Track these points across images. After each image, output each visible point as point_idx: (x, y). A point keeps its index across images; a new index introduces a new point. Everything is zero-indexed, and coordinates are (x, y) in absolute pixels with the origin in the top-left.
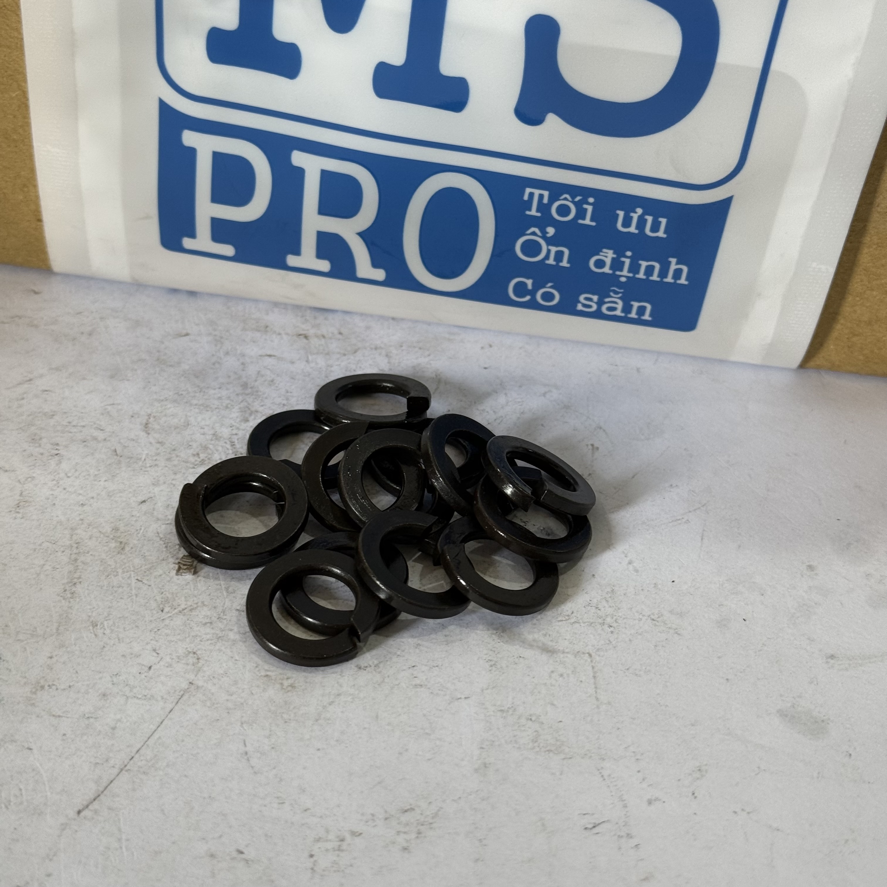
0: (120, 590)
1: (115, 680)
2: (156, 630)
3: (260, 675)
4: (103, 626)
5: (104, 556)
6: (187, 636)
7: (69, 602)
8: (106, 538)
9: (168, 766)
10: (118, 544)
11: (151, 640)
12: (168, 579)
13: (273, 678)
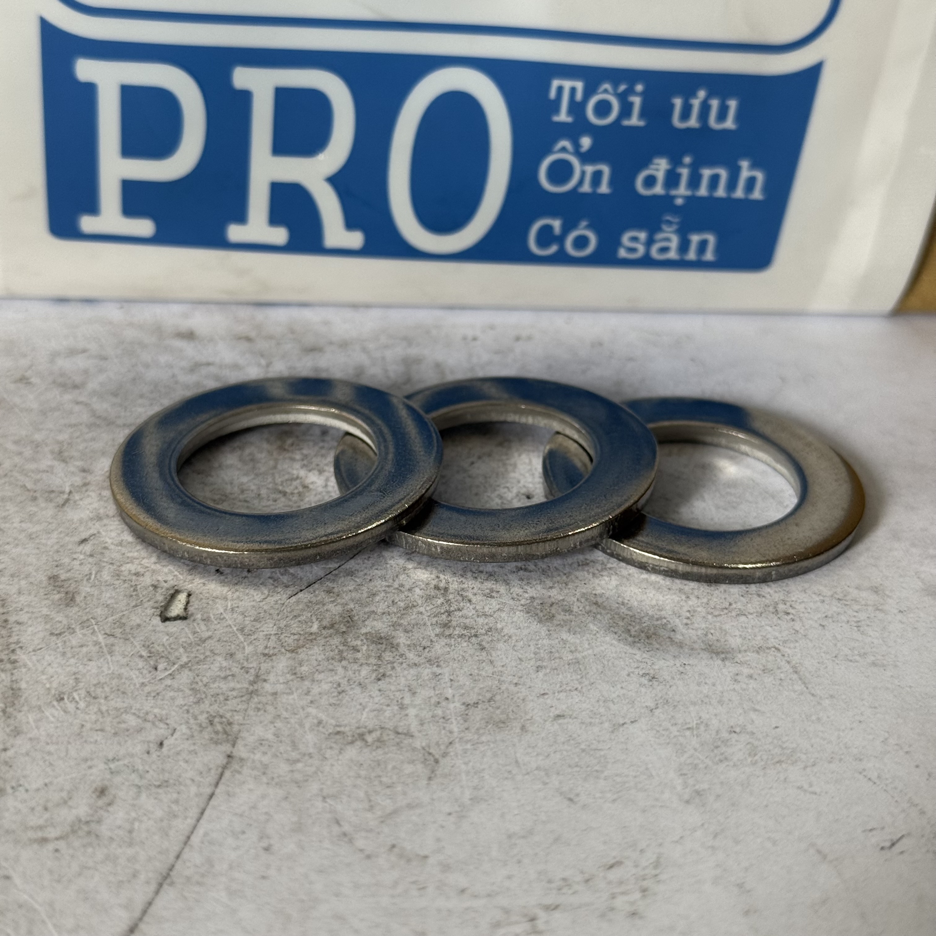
0: (84, 649)
1: (112, 766)
2: (153, 694)
3: (327, 733)
4: (74, 699)
5: (45, 611)
6: (203, 696)
7: (12, 674)
8: (41, 590)
9: (231, 867)
10: (63, 595)
11: (152, 707)
12: (150, 628)
13: (349, 734)
